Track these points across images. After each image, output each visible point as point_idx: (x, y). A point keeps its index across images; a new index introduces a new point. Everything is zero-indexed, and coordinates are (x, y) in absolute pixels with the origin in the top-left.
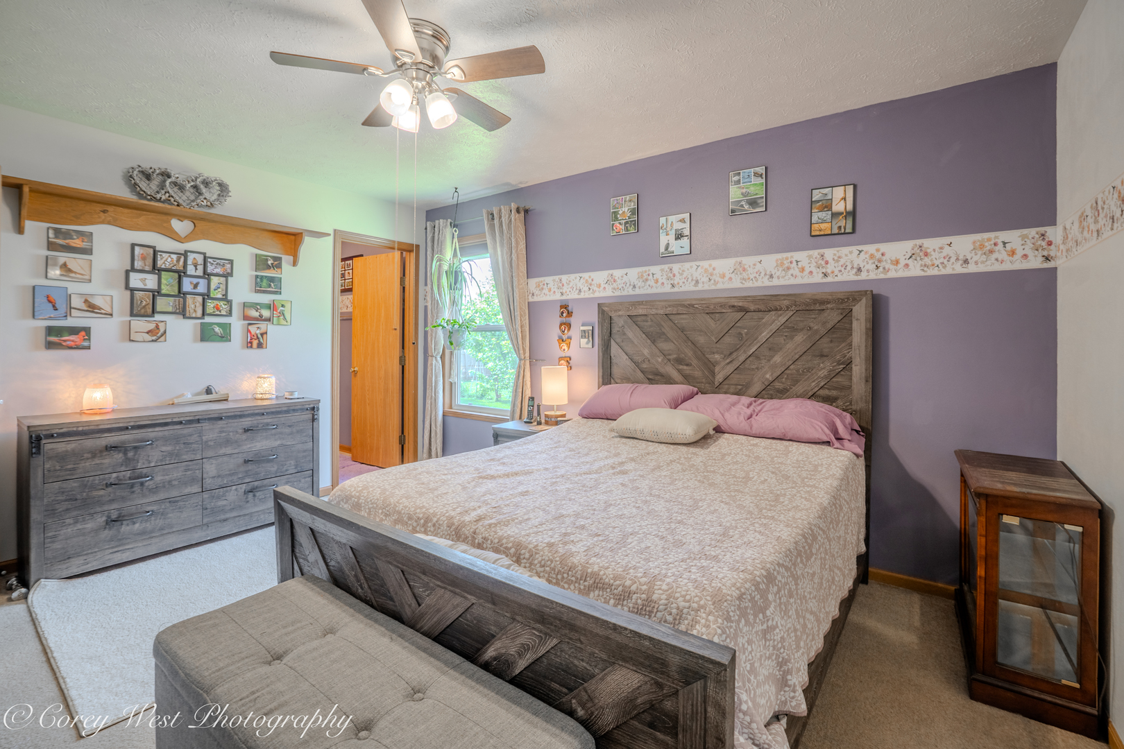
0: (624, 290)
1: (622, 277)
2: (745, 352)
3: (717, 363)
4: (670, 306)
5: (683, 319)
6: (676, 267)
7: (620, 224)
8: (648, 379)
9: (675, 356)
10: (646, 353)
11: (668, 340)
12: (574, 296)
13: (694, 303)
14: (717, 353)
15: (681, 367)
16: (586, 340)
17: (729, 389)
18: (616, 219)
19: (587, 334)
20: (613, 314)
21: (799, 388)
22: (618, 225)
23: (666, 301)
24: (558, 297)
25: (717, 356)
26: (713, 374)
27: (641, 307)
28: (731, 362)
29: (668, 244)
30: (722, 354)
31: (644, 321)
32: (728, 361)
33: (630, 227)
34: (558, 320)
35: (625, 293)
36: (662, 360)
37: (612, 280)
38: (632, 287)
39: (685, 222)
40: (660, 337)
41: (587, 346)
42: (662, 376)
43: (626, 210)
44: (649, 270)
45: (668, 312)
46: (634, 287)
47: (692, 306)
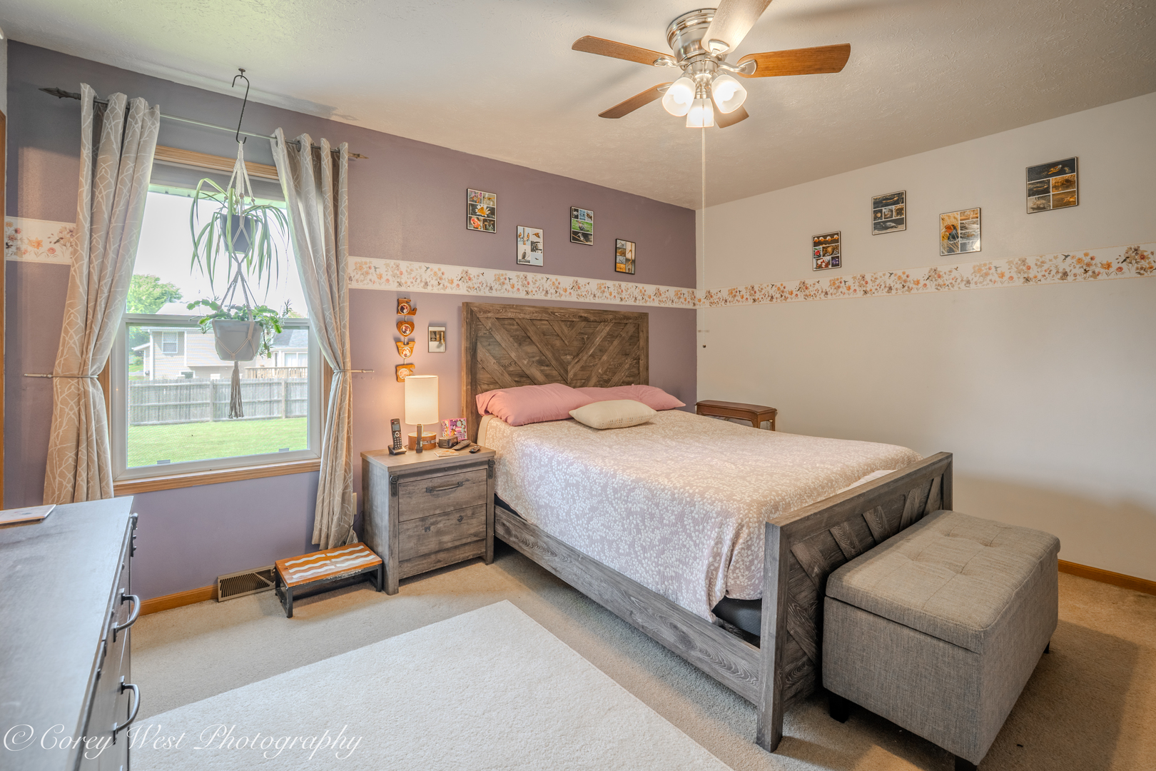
0: (480, 290)
1: (478, 276)
2: (587, 353)
3: (569, 363)
4: (536, 312)
5: (544, 324)
6: (530, 276)
7: (478, 219)
8: (516, 381)
9: (538, 358)
10: (513, 356)
11: (532, 342)
12: (417, 288)
13: (555, 311)
14: (569, 354)
15: (543, 368)
16: (437, 343)
17: (576, 383)
18: (474, 213)
19: (438, 336)
20: (481, 316)
21: (616, 379)
22: (476, 220)
23: (533, 307)
24: (393, 287)
25: (568, 357)
26: (567, 372)
27: (512, 310)
28: (578, 361)
29: (525, 253)
30: (572, 355)
31: (510, 325)
32: (576, 361)
33: (490, 226)
34: (394, 317)
35: (481, 294)
36: (528, 363)
37: (467, 278)
38: (488, 288)
39: (539, 237)
40: (525, 341)
41: (438, 350)
42: (528, 377)
43: (485, 207)
44: (506, 274)
45: (533, 318)
46: (491, 288)
47: (553, 313)
